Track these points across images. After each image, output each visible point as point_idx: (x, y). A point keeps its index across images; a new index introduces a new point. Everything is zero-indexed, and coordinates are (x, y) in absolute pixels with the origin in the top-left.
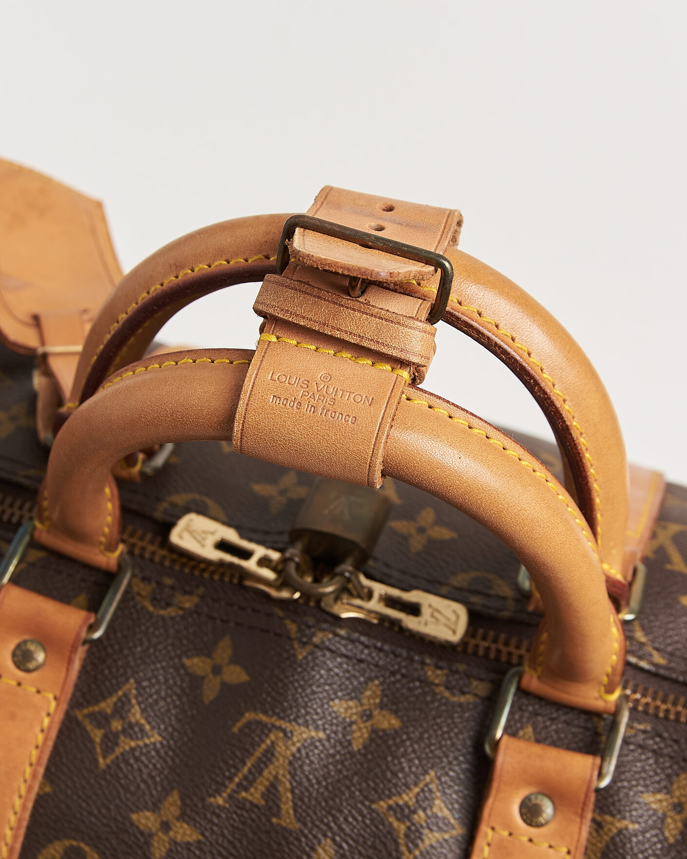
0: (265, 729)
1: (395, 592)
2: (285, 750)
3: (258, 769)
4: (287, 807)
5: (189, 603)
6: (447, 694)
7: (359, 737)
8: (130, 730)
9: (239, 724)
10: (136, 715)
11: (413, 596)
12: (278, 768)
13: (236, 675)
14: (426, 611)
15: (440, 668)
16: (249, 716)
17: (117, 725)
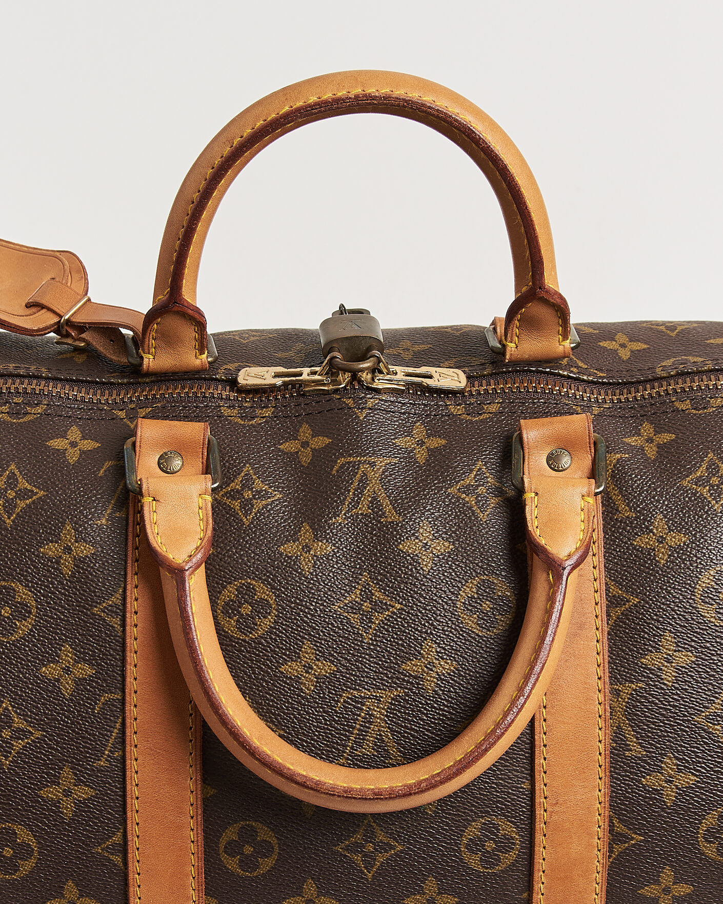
0: (356, 466)
1: (410, 370)
2: (374, 476)
3: (361, 489)
4: (388, 508)
5: (268, 413)
6: (469, 418)
7: (421, 455)
8: (259, 494)
9: (336, 468)
10: (258, 484)
11: (423, 370)
12: (374, 486)
13: (321, 442)
14: (436, 376)
15: (460, 405)
16: (341, 461)
17: (248, 494)
